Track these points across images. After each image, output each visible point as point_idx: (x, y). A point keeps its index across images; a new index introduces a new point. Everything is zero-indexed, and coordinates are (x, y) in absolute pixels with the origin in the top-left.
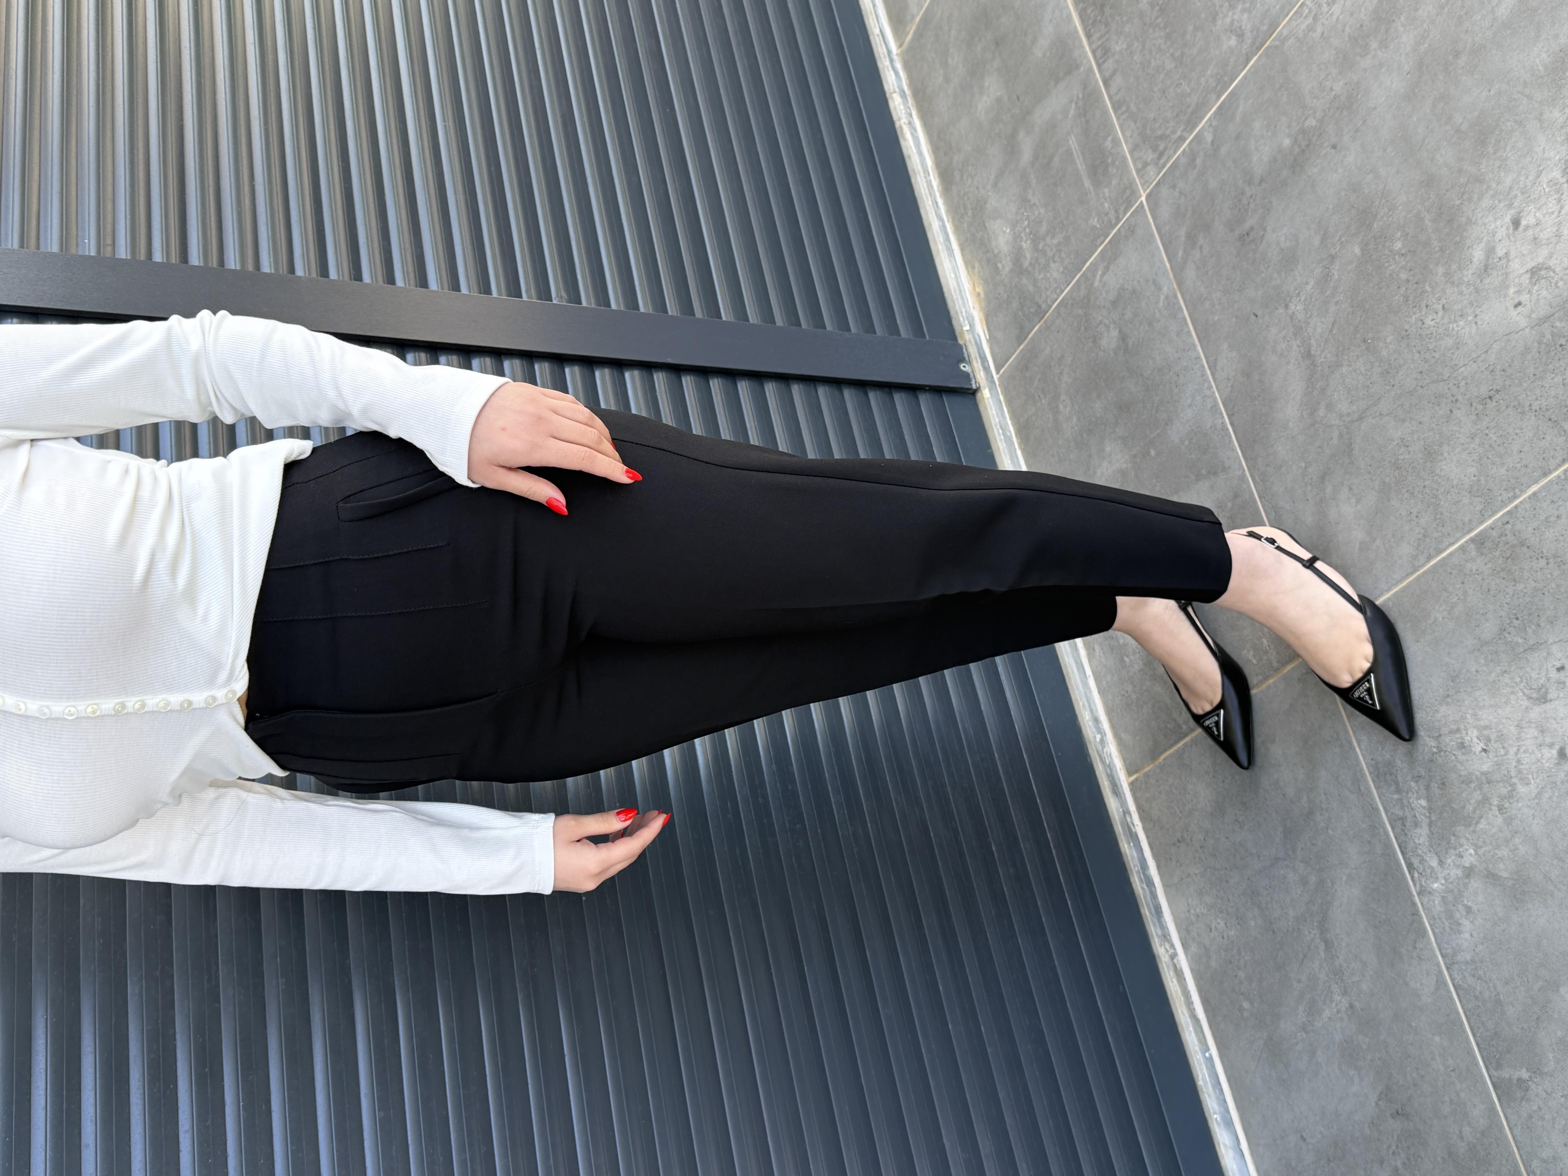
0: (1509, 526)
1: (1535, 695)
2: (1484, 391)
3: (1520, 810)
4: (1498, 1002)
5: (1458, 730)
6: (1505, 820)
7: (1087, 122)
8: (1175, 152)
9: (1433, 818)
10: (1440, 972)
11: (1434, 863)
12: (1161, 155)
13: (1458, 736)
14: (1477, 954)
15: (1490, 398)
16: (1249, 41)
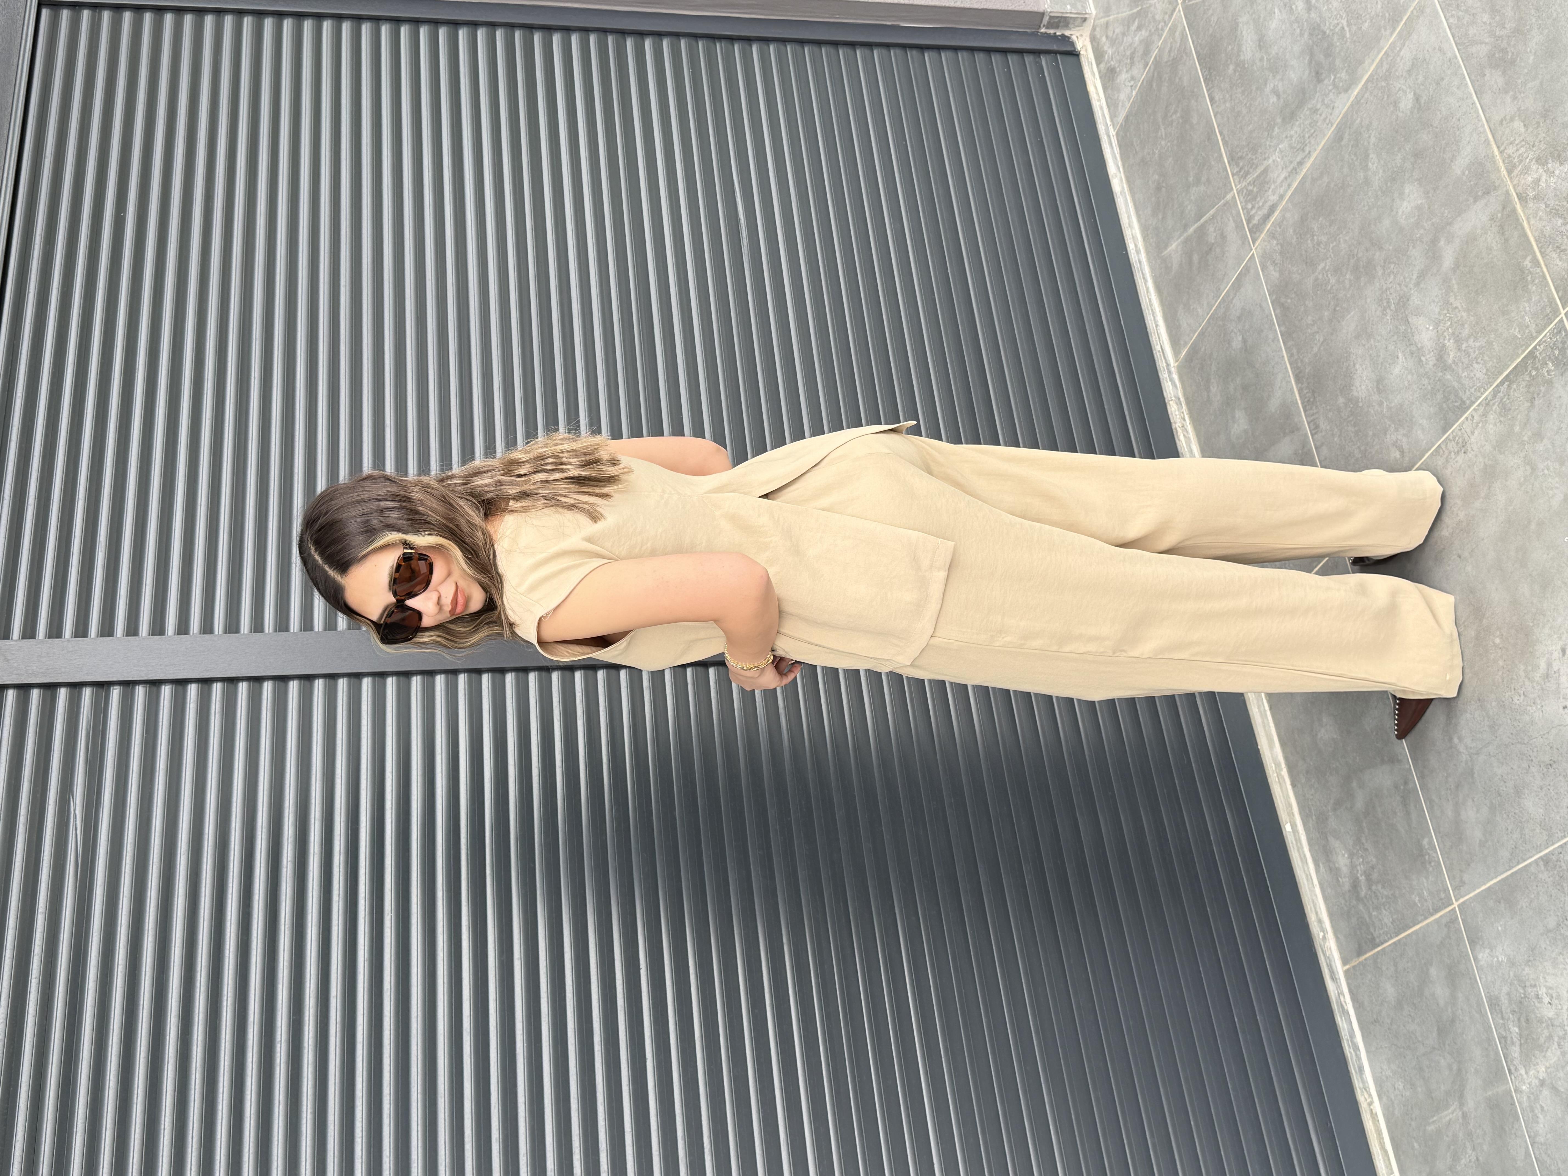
2: (1547, 759)
5: (1535, 986)
6: (1561, 1052)
9: (1522, 1042)
10: (1528, 1147)
11: (1523, 1071)
13: (1535, 989)
14: (1547, 1139)
15: (1551, 765)
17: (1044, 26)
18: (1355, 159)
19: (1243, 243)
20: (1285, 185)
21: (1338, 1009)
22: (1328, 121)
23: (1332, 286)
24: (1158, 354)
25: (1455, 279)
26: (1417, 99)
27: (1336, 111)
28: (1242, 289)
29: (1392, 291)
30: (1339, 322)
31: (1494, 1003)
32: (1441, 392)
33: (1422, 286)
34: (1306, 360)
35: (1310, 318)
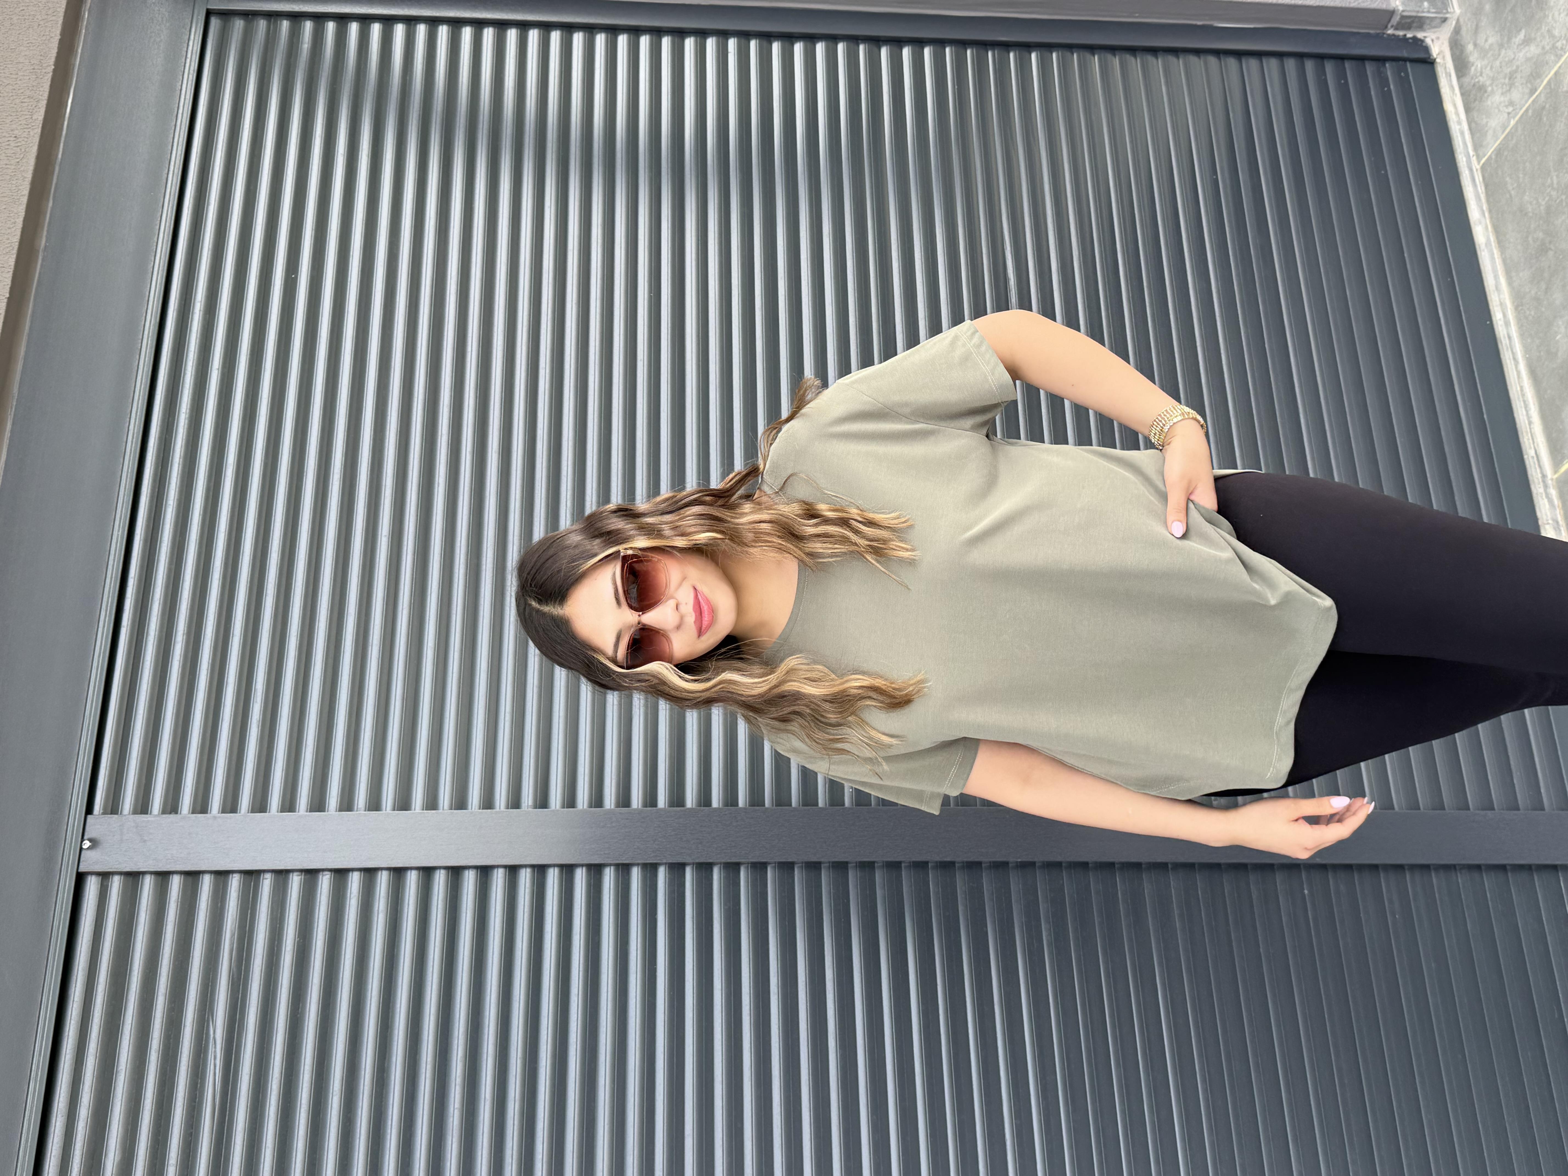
17: (1392, 26)
24: (1531, 460)
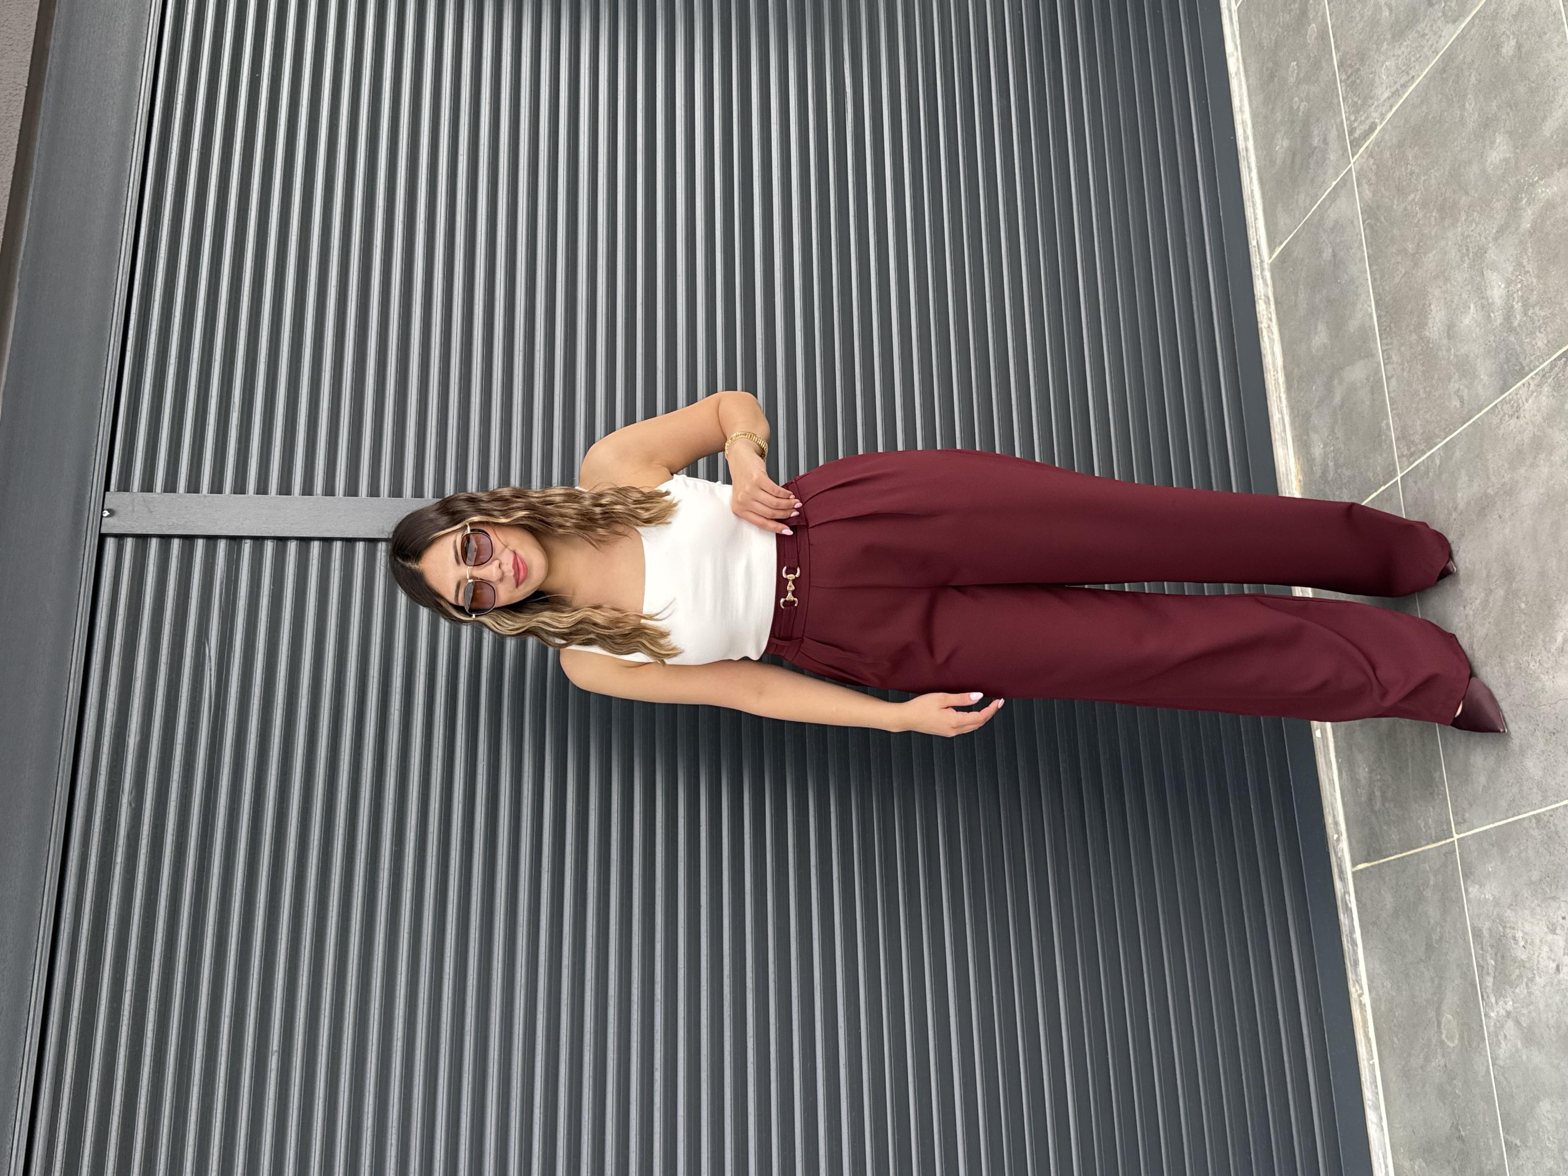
0: (1552, 818)
1: (1550, 927)
2: (1551, 727)
3: (1535, 990)
4: (1512, 1096)
5: (1514, 928)
6: (1528, 992)
7: (1374, 400)
8: (1420, 457)
9: (1496, 974)
10: (1488, 1066)
11: (1493, 1000)
12: (1412, 455)
13: (1513, 931)
14: (1506, 1064)
15: (1554, 733)
16: (1466, 410)
18: (1454, 95)
19: (1343, 155)
20: (1387, 105)
21: (1342, 906)
22: (1434, 47)
23: (1419, 221)
24: (1253, 249)
25: (1531, 242)
26: (1519, 46)
27: (1443, 41)
28: (1338, 201)
29: (1473, 239)
30: (1421, 258)
31: (1477, 934)
32: (1504, 352)
33: (1500, 241)
34: (1387, 288)
35: (1395, 246)
